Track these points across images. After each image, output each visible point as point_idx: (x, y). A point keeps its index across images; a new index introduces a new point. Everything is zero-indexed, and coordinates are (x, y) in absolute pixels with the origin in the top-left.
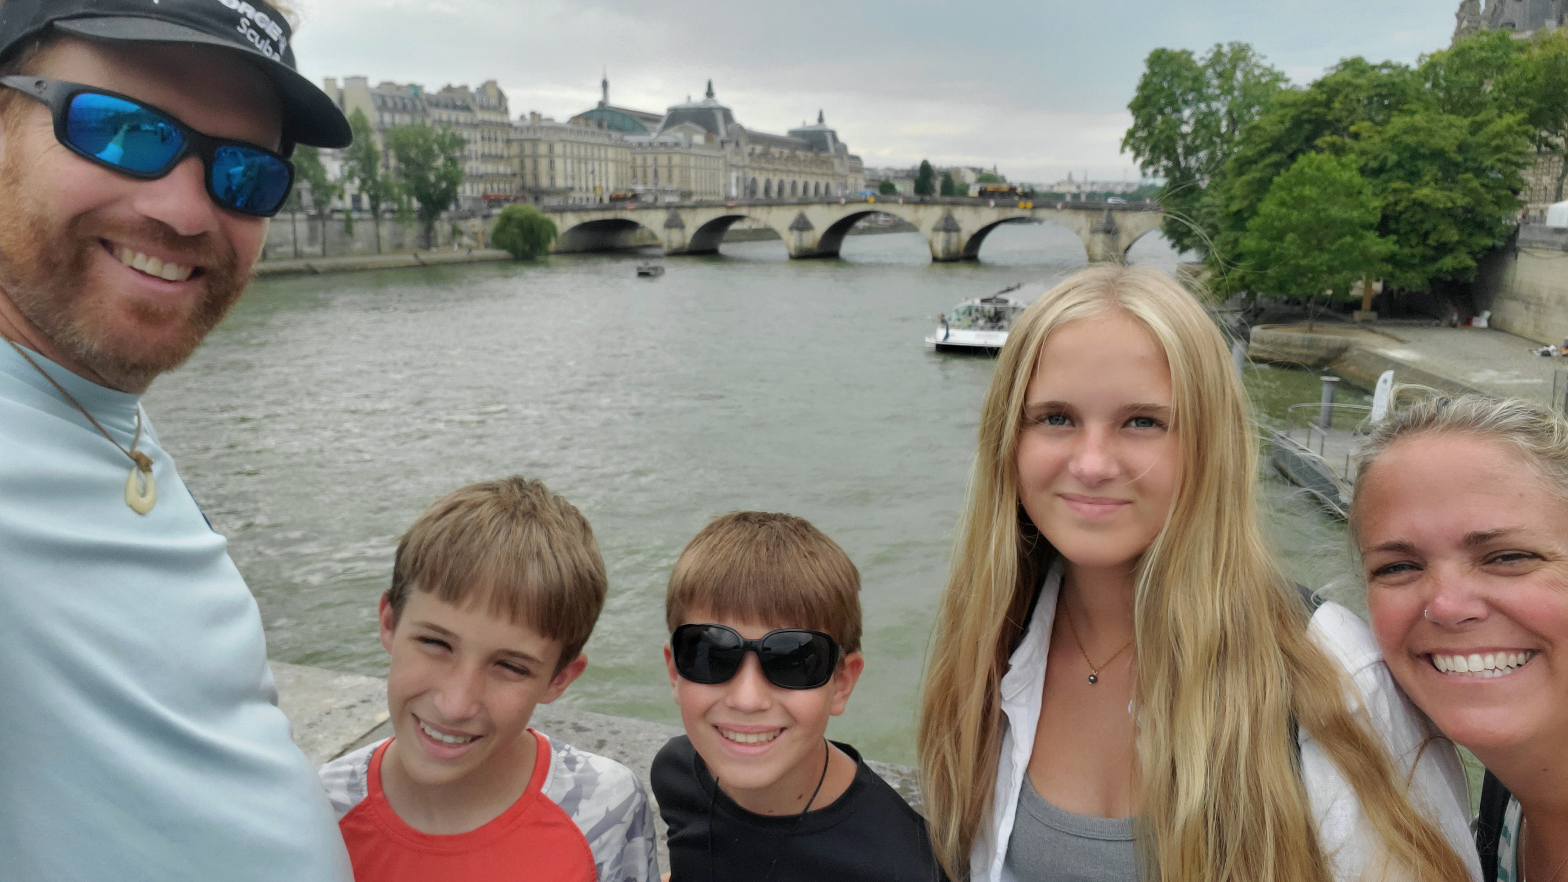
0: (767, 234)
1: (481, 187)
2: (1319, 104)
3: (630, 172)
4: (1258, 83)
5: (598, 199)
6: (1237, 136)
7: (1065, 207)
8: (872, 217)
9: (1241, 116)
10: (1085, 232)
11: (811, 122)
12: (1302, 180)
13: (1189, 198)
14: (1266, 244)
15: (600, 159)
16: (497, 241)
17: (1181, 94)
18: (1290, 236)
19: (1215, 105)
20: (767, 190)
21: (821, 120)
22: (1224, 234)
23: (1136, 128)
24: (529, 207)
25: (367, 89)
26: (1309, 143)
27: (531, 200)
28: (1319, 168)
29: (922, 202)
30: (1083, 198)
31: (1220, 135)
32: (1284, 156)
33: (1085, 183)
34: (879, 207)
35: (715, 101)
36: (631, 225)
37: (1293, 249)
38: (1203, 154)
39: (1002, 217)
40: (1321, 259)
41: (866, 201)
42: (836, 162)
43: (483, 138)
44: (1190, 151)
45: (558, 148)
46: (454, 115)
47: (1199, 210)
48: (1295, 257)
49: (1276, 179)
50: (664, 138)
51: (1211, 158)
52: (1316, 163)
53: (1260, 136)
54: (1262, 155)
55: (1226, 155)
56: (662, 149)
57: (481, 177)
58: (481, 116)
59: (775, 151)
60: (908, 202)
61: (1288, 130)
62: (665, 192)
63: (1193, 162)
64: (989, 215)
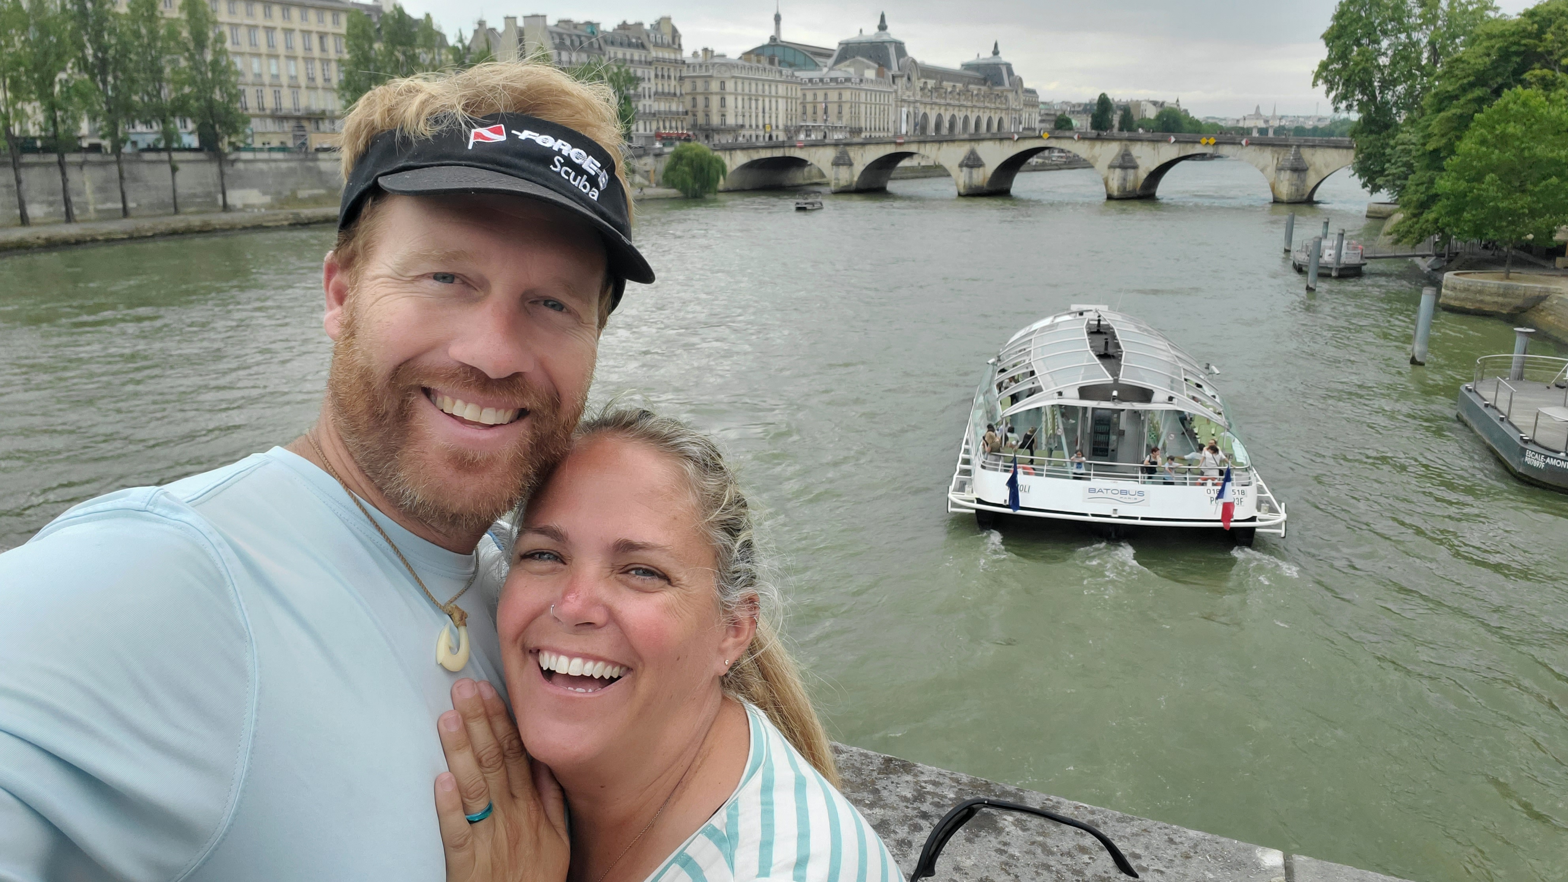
0: (937, 171)
1: (654, 126)
2: (1530, 35)
3: (800, 109)
4: (1465, 12)
5: (767, 136)
6: (1439, 69)
7: (1251, 143)
8: (1046, 152)
9: (1443, 47)
10: (1271, 170)
11: (986, 55)
12: (1506, 116)
13: (1384, 134)
14: (1463, 185)
15: (770, 97)
16: (668, 180)
17: (1380, 24)
18: (1489, 178)
19: (1415, 36)
20: (938, 126)
21: (996, 52)
22: (1419, 173)
23: (1330, 60)
24: (701, 145)
25: (546, 27)
26: (1517, 77)
27: (702, 138)
28: (1524, 104)
29: (1098, 138)
30: (1271, 134)
31: (1420, 68)
32: (1489, 91)
33: (1274, 117)
34: (1053, 143)
35: (889, 34)
36: (800, 163)
37: (1492, 191)
38: (1400, 89)
39: (1181, 155)
40: (1523, 202)
41: (1040, 137)
42: (1011, 96)
43: (656, 76)
44: (1387, 84)
45: (730, 86)
46: (629, 53)
47: (1393, 148)
48: (1494, 199)
49: (1477, 116)
50: (834, 74)
51: (1409, 92)
52: (1522, 98)
53: (1463, 70)
54: (1464, 89)
55: (1425, 89)
56: (833, 84)
57: (655, 115)
58: (654, 53)
59: (948, 85)
60: (1083, 138)
61: (1493, 62)
62: (835, 129)
63: (1389, 96)
64: (1169, 152)
